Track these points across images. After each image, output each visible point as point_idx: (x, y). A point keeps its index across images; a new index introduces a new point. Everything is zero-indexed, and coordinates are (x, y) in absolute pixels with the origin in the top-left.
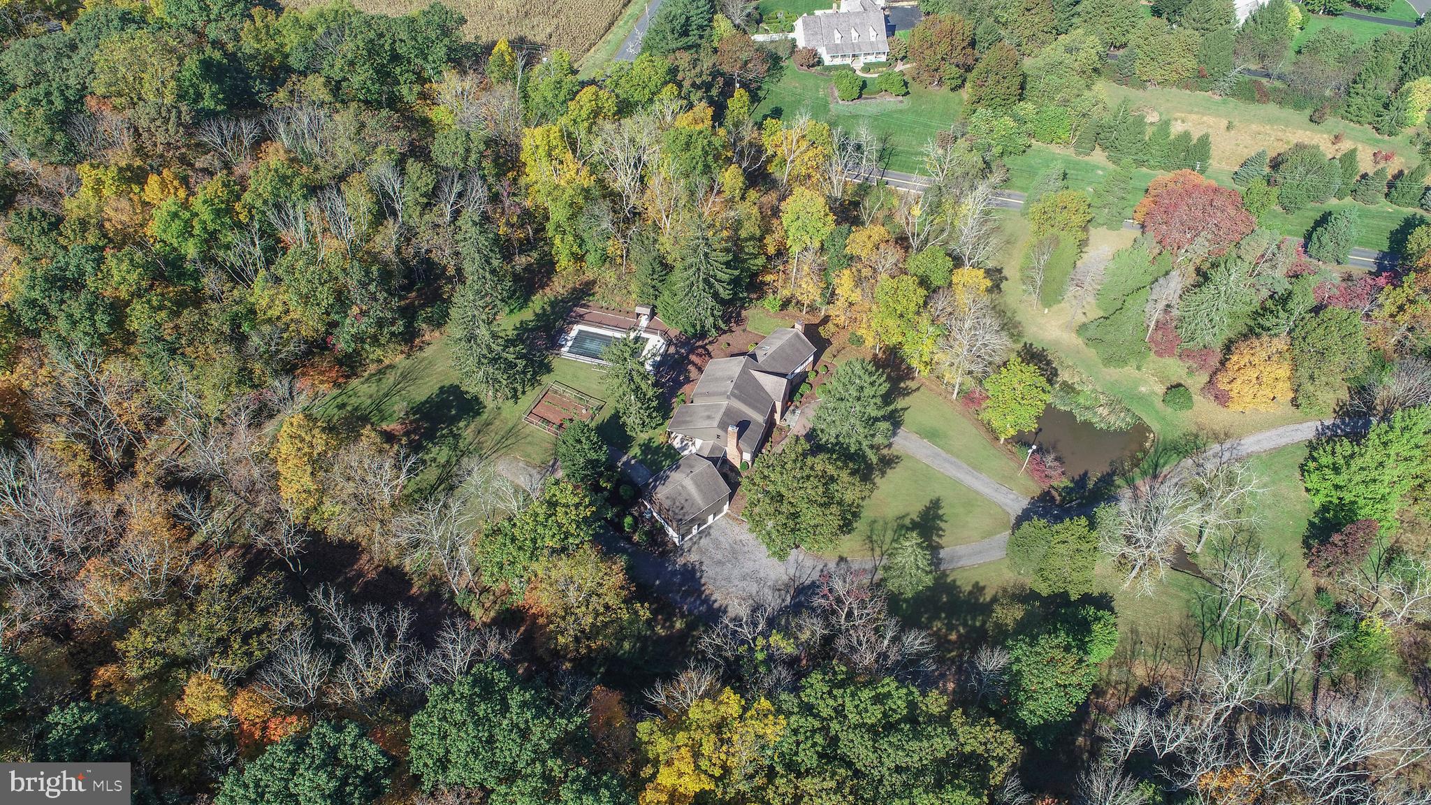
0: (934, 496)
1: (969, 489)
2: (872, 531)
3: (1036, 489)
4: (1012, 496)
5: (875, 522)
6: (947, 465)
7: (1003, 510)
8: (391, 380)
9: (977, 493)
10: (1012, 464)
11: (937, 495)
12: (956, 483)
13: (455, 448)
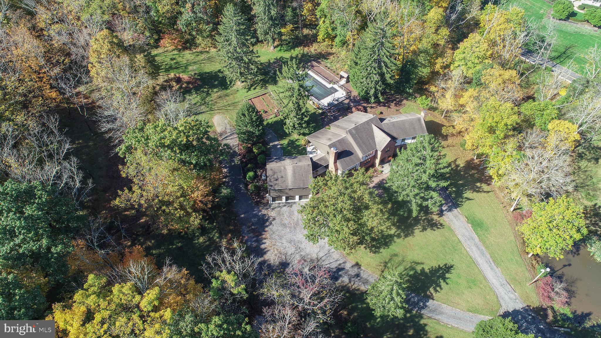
0: (450, 262)
1: (481, 272)
2: (390, 260)
3: (536, 301)
4: (512, 296)
5: (396, 255)
6: (474, 248)
7: (498, 301)
8: (202, 58)
9: (485, 278)
10: (527, 274)
11: (452, 263)
12: (473, 263)
13: (203, 99)
